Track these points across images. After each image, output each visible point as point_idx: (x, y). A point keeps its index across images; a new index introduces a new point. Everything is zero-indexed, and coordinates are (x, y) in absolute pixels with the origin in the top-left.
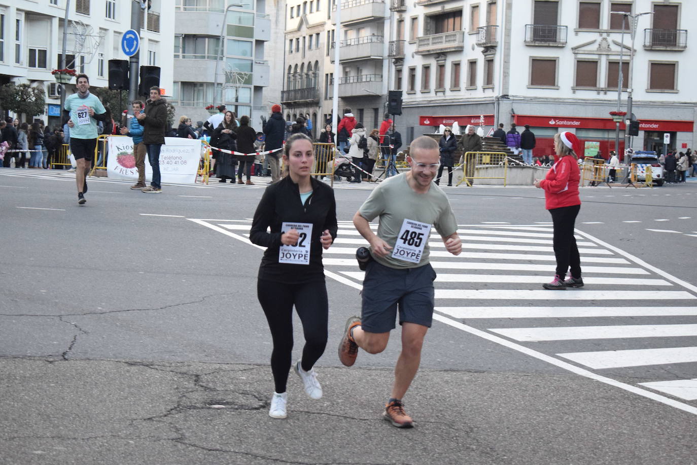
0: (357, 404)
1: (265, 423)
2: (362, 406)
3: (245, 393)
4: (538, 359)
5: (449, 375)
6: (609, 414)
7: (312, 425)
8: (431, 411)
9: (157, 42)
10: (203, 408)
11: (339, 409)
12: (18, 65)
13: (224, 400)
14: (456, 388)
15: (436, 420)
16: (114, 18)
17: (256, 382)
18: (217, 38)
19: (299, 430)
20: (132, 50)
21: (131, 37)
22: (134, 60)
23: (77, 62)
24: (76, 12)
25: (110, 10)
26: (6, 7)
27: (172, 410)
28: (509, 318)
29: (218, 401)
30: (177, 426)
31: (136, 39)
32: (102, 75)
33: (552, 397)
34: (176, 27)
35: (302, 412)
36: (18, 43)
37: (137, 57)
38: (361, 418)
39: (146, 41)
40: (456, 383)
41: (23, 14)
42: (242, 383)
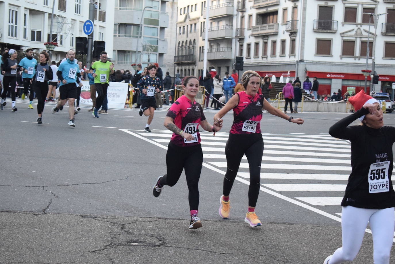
0: (218, 243)
1: (163, 255)
2: (222, 245)
3: (151, 236)
4: (326, 216)
5: (273, 226)
6: (369, 252)
7: (191, 257)
8: (263, 249)
9: (104, 27)
10: (126, 245)
11: (207, 247)
12: (25, 39)
13: (139, 240)
14: (277, 234)
15: (266, 254)
16: (80, 14)
17: (158, 229)
18: (138, 26)
19: (183, 260)
20: (89, 32)
21: (89, 24)
22: (90, 37)
23: (59, 38)
24: (59, 10)
25: (78, 9)
26: (19, 6)
27: (107, 246)
28: (307, 191)
29: (135, 241)
30: (110, 256)
31: (92, 25)
32: (72, 46)
33: (334, 240)
34: (115, 19)
35: (185, 248)
36: (25, 27)
37: (92, 36)
38: (221, 252)
39: (98, 27)
40: (277, 231)
41: (28, 11)
42: (149, 230)
